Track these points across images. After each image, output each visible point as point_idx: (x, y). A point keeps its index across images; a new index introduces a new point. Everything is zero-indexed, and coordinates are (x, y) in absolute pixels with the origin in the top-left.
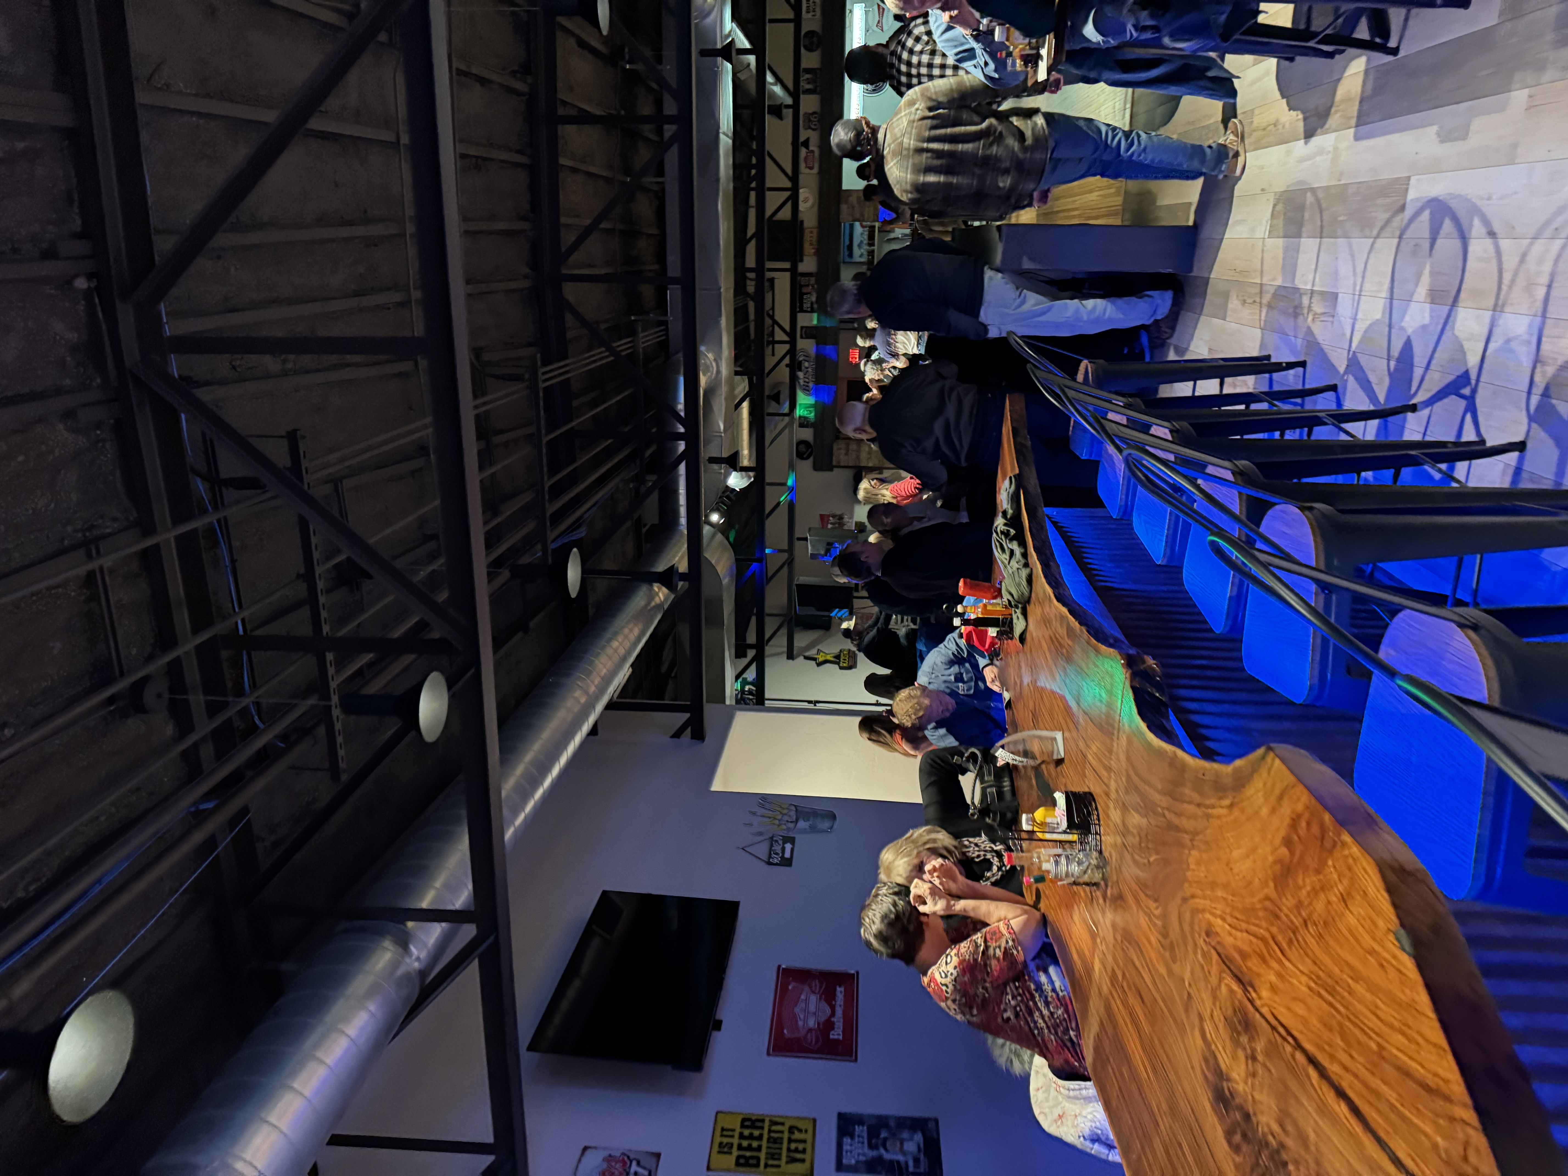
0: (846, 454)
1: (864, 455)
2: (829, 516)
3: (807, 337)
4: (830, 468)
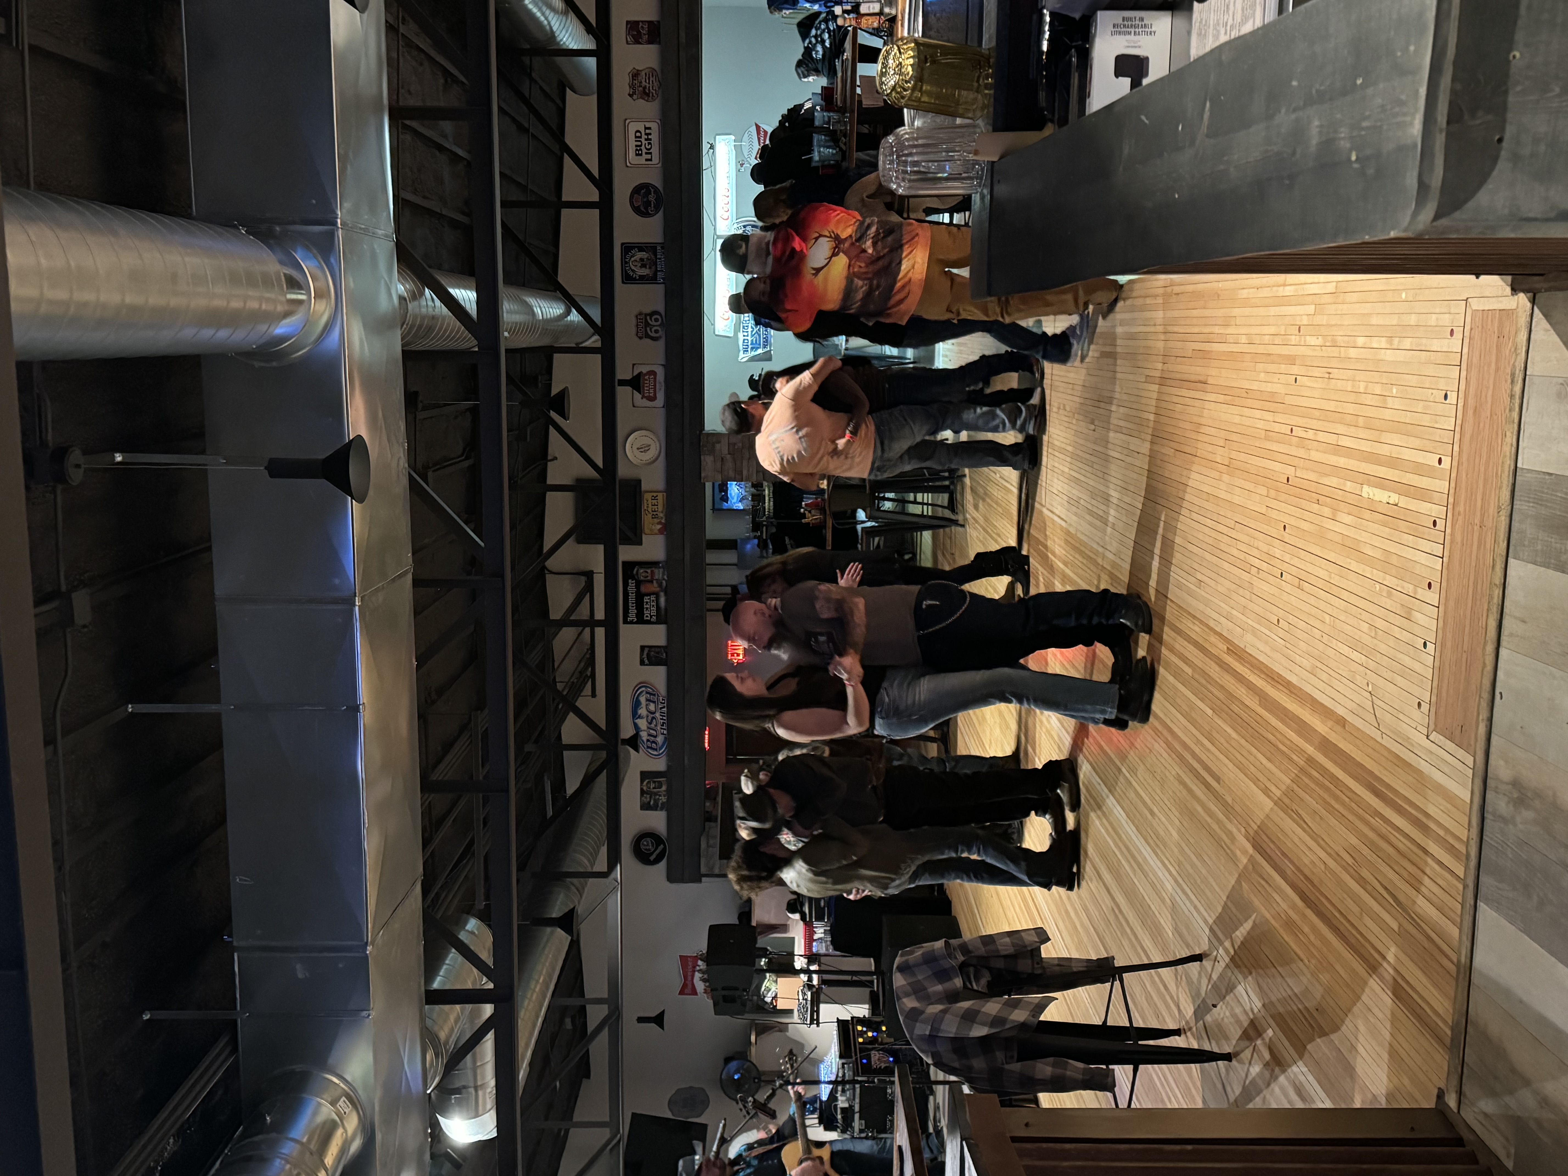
2: (696, 958)
4: (697, 878)
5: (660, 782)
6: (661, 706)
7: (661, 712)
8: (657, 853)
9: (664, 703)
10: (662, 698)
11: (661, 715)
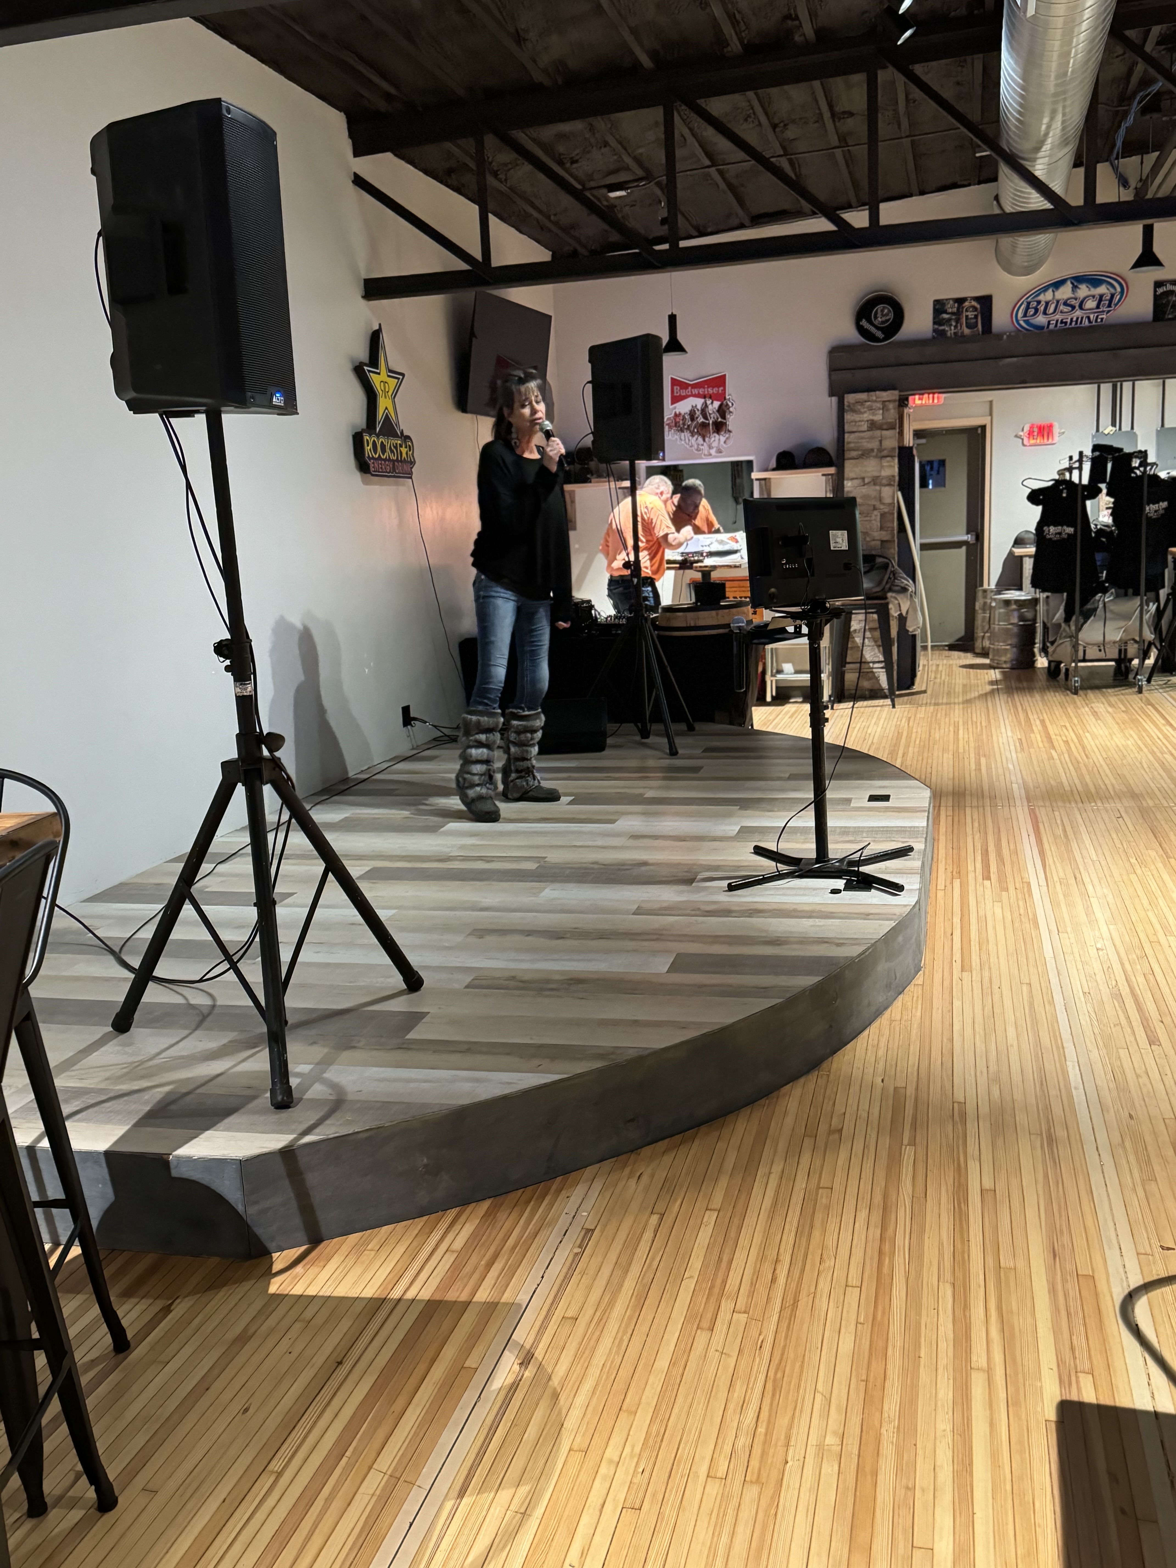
0: (873, 426)
1: (870, 467)
2: (721, 397)
3: (1157, 298)
4: (837, 390)
6: (1092, 316)
7: (1082, 318)
8: (873, 330)
9: (1096, 321)
10: (1104, 316)
11: (1077, 319)
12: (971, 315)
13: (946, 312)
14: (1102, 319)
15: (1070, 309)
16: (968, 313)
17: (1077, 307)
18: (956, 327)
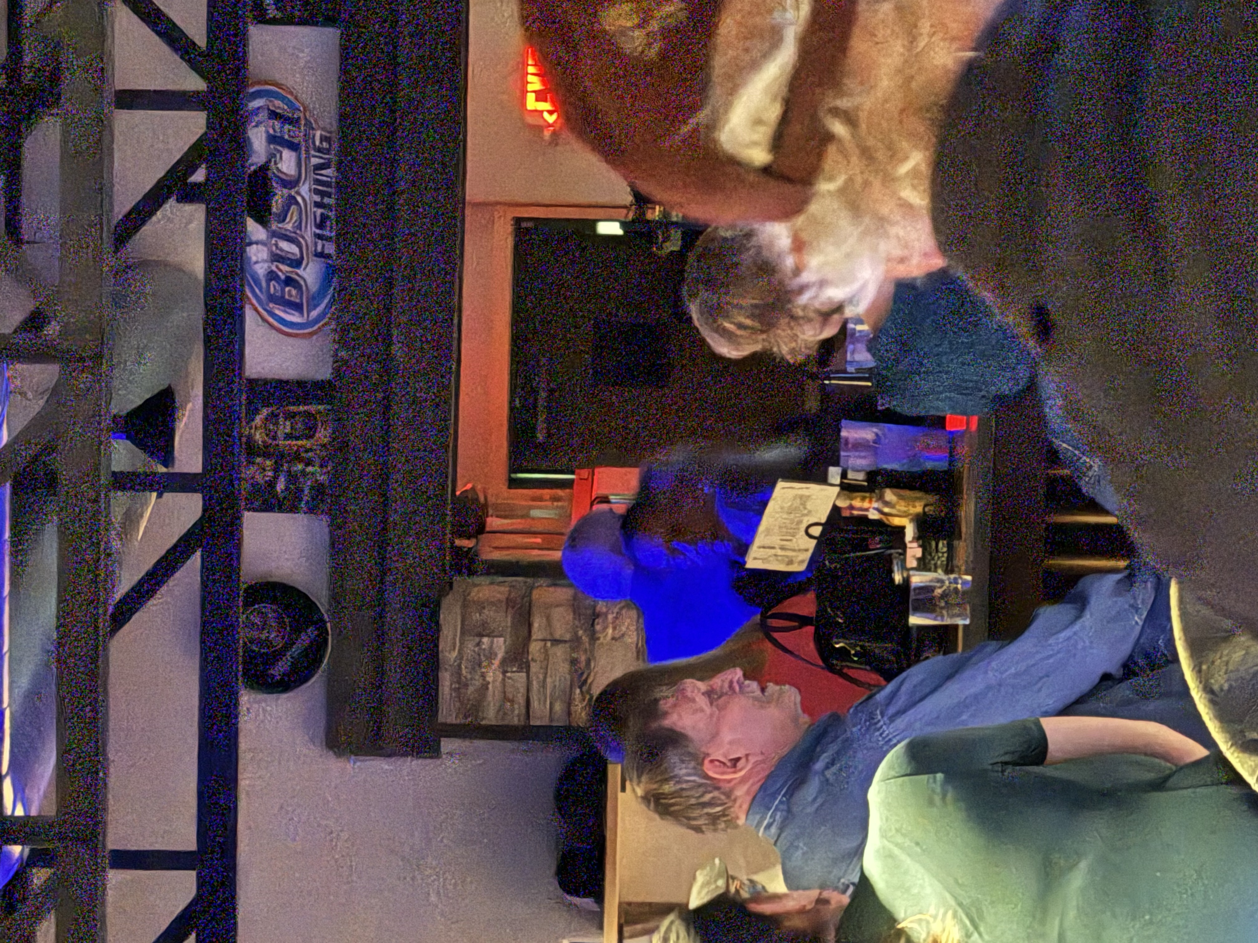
0: (517, 658)
3: (290, 20)
4: (426, 737)
5: (308, 414)
6: (315, 161)
7: (318, 182)
8: (295, 650)
9: (328, 151)
10: (318, 133)
11: (317, 192)
12: (285, 427)
13: (271, 484)
14: (322, 139)
15: (293, 207)
16: (280, 434)
17: (293, 192)
18: (308, 463)
